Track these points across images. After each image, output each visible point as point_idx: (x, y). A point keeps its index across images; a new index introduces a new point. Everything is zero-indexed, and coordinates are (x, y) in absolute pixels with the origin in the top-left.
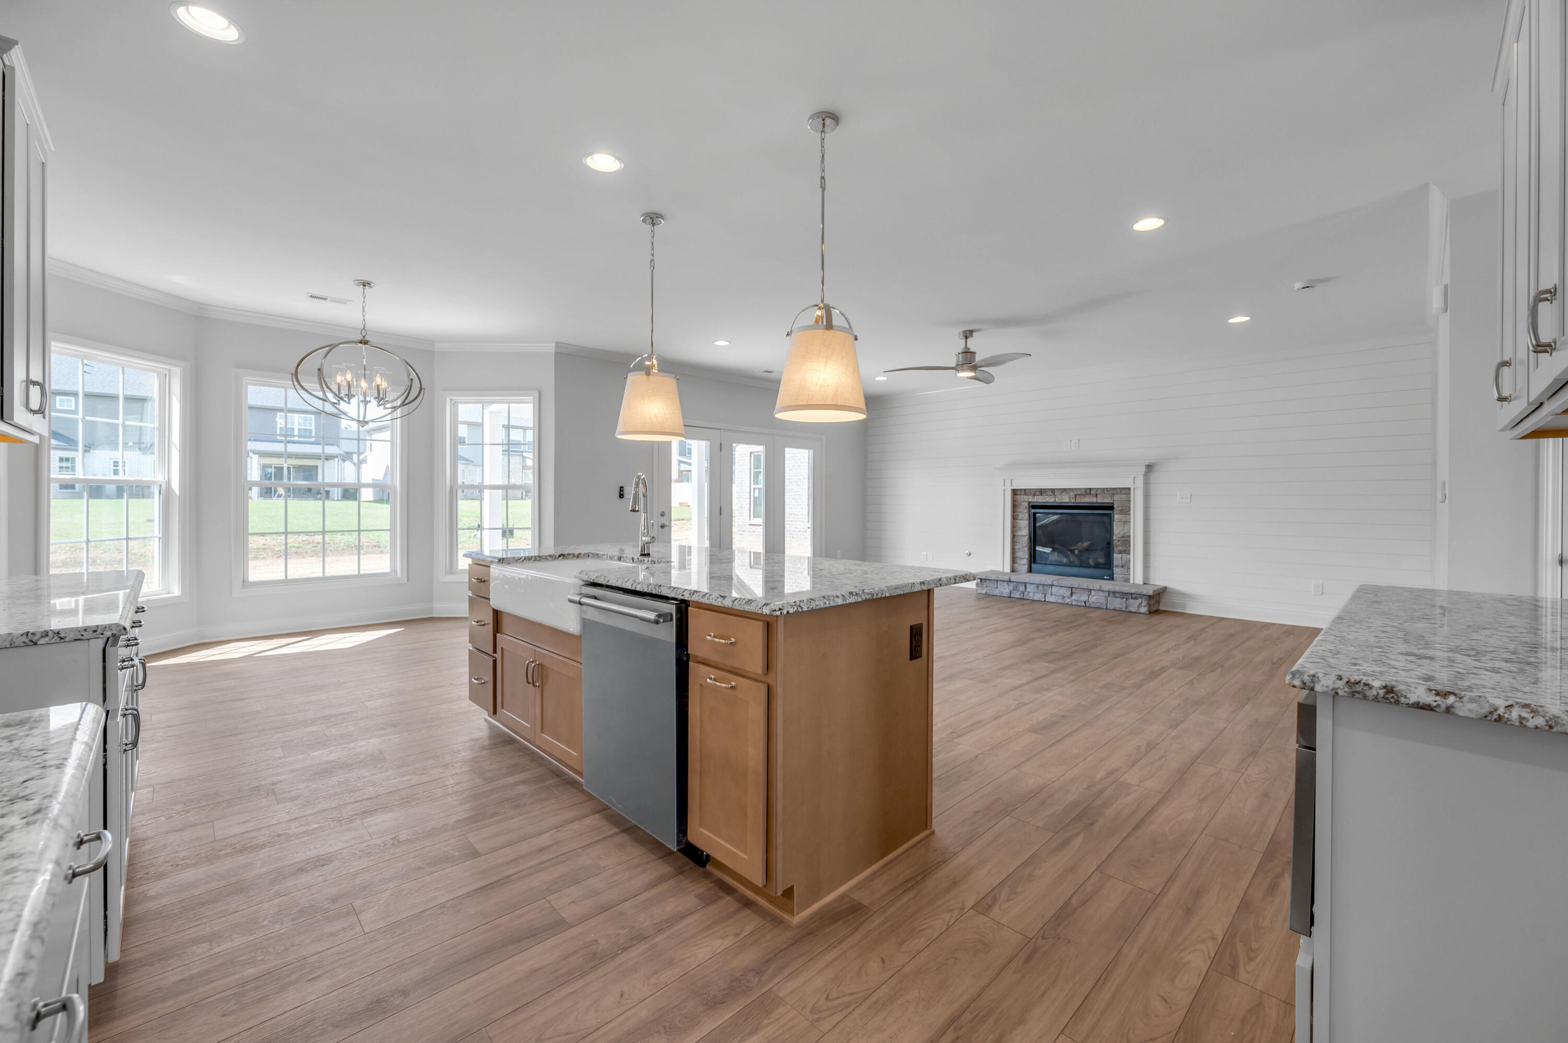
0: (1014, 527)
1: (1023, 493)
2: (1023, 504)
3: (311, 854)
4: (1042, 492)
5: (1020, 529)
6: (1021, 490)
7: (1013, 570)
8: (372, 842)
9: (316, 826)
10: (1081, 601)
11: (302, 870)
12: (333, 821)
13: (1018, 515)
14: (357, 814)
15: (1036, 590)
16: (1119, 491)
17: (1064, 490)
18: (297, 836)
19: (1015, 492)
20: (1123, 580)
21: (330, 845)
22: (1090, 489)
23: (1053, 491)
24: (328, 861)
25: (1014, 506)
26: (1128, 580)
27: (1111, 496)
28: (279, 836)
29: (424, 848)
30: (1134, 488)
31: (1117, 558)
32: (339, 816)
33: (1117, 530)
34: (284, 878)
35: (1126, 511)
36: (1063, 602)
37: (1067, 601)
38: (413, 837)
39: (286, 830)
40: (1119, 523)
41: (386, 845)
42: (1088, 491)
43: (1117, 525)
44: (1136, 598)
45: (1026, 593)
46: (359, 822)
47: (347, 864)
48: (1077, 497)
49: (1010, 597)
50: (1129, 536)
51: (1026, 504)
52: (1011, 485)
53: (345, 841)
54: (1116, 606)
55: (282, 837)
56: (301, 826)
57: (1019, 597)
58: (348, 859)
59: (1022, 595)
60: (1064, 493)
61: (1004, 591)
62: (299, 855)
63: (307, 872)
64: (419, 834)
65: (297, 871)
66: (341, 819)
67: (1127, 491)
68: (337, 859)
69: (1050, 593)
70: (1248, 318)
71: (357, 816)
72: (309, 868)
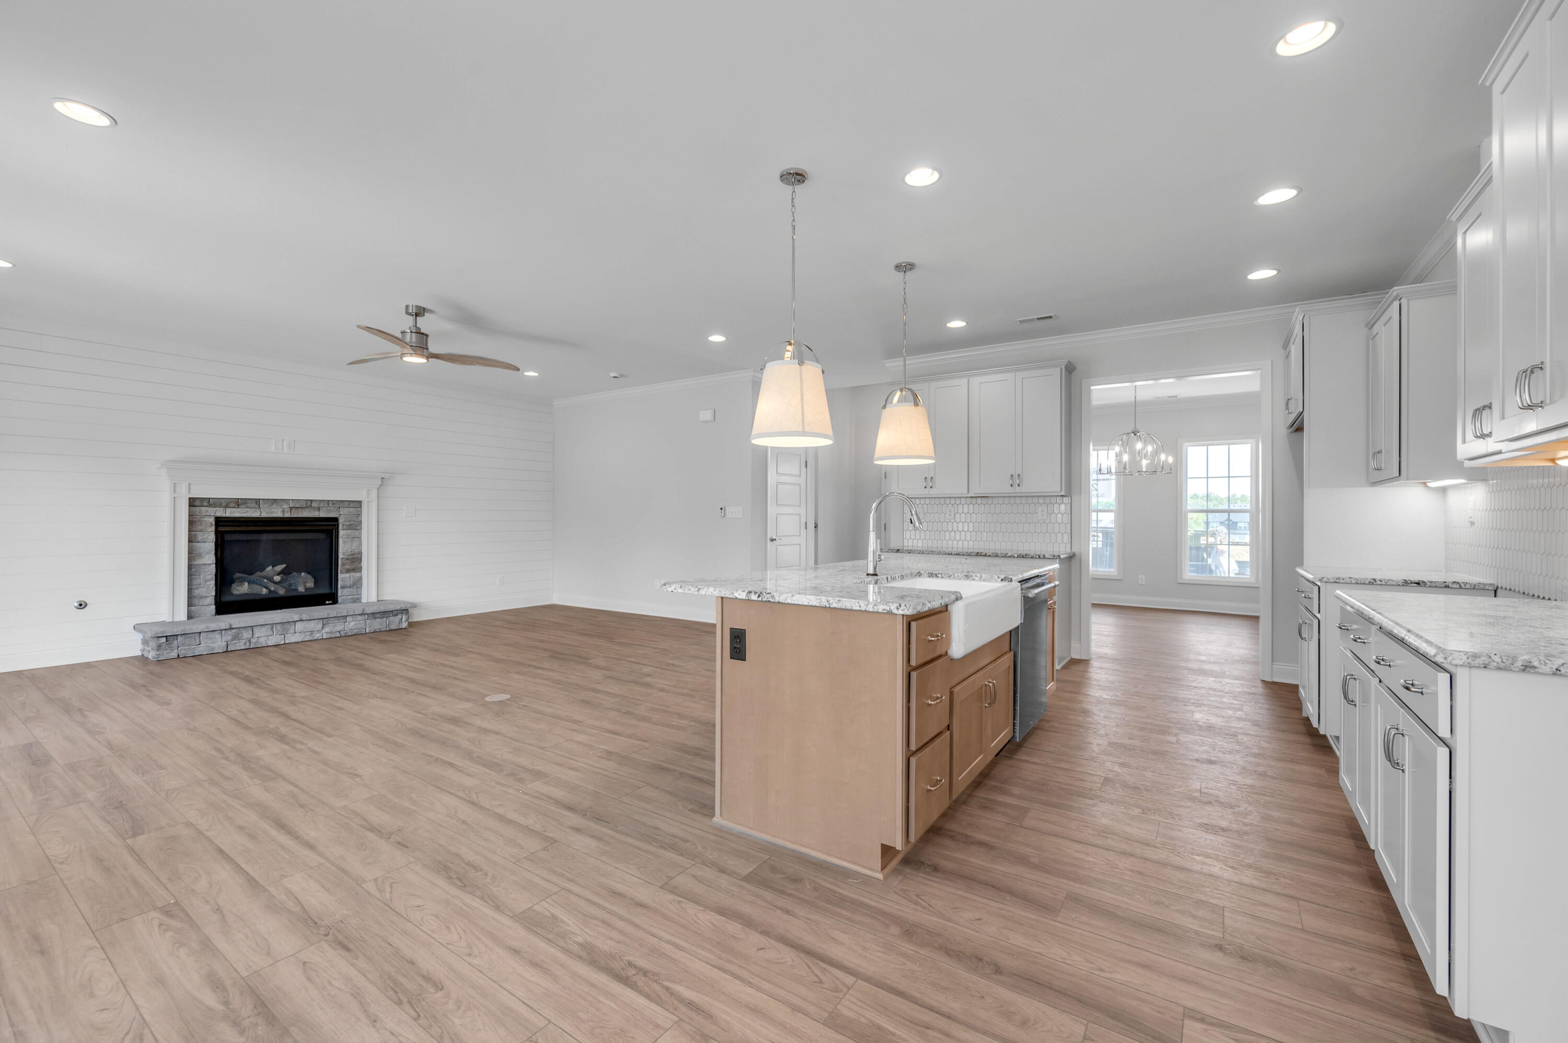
0: (192, 555)
1: (206, 504)
2: (206, 519)
3: (1210, 837)
4: (238, 503)
5: (200, 556)
6: (202, 499)
7: (190, 617)
8: (1161, 819)
9: (1196, 857)
10: (335, 632)
11: (1223, 829)
12: (1179, 853)
13: (195, 536)
14: (1156, 847)
15: (270, 632)
16: (346, 504)
17: (275, 501)
18: (1217, 859)
19: (192, 502)
20: (352, 601)
21: (1193, 835)
22: (311, 501)
23: (257, 501)
24: (1201, 825)
25: (192, 523)
26: (357, 600)
27: (338, 510)
28: (1233, 868)
29: (1132, 798)
30: (368, 501)
31: (343, 578)
32: (1171, 855)
33: (344, 549)
34: (1238, 831)
35: (356, 525)
36: (312, 639)
37: (317, 636)
38: (1131, 807)
39: (1225, 869)
40: (346, 540)
41: (1154, 813)
42: (309, 503)
43: (345, 542)
44: (396, 615)
45: (253, 641)
46: (1159, 840)
47: (1189, 816)
48: (293, 511)
49: (227, 651)
50: (360, 553)
51: (212, 520)
52: (189, 493)
53: (1180, 831)
54: (376, 628)
55: (1231, 865)
56: (1210, 865)
57: (243, 647)
58: (1186, 818)
59: (248, 644)
60: (274, 506)
61: (216, 645)
62: (1221, 841)
63: (1219, 827)
64: (1125, 806)
65: (1226, 831)
66: (1171, 851)
67: (357, 505)
68: (1194, 823)
69: (293, 631)
70: (537, 374)
71: (1157, 845)
72: (1217, 828)
